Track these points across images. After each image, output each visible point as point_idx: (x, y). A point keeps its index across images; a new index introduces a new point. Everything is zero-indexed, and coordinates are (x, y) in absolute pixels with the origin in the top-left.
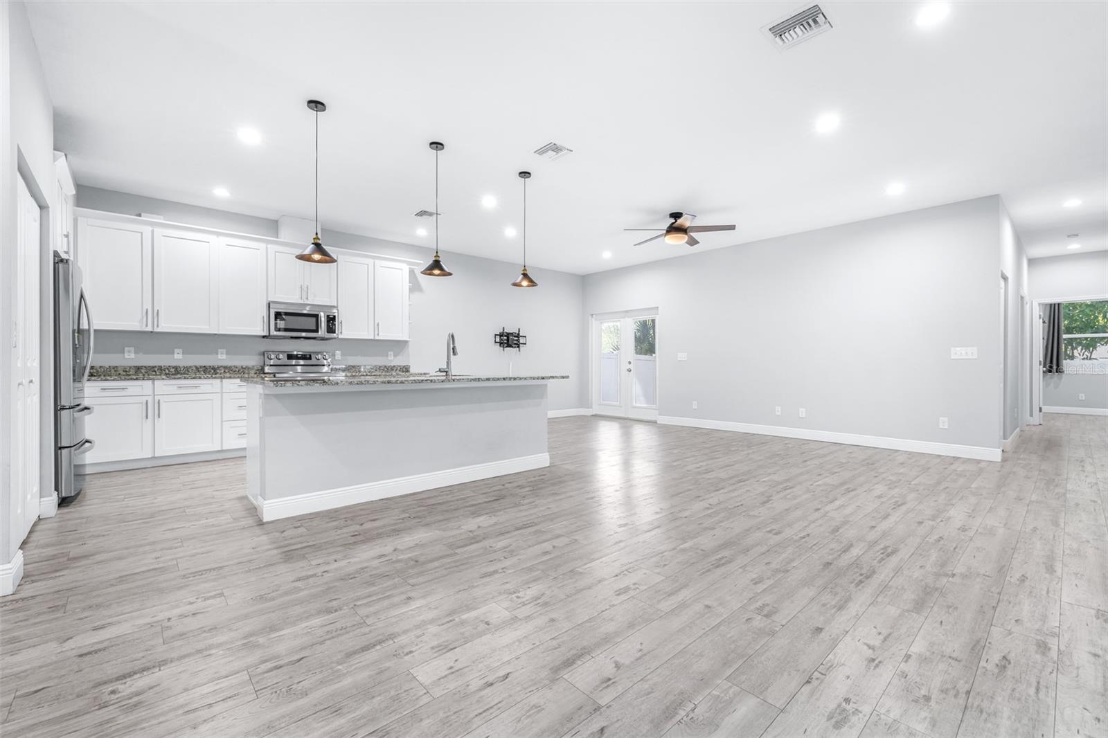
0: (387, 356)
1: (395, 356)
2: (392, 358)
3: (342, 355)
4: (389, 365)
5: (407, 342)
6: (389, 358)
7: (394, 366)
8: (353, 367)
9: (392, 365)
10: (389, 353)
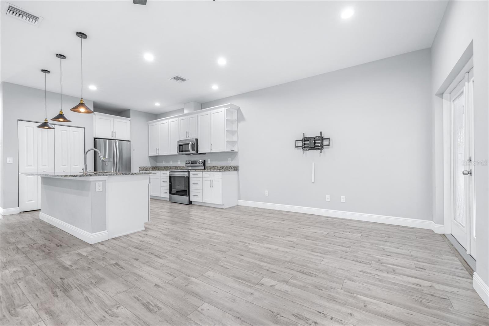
0: (228, 161)
1: (232, 160)
2: (230, 162)
3: (211, 161)
4: (228, 166)
5: (237, 152)
6: (229, 162)
7: (230, 166)
8: (214, 167)
9: (229, 166)
10: (229, 159)
